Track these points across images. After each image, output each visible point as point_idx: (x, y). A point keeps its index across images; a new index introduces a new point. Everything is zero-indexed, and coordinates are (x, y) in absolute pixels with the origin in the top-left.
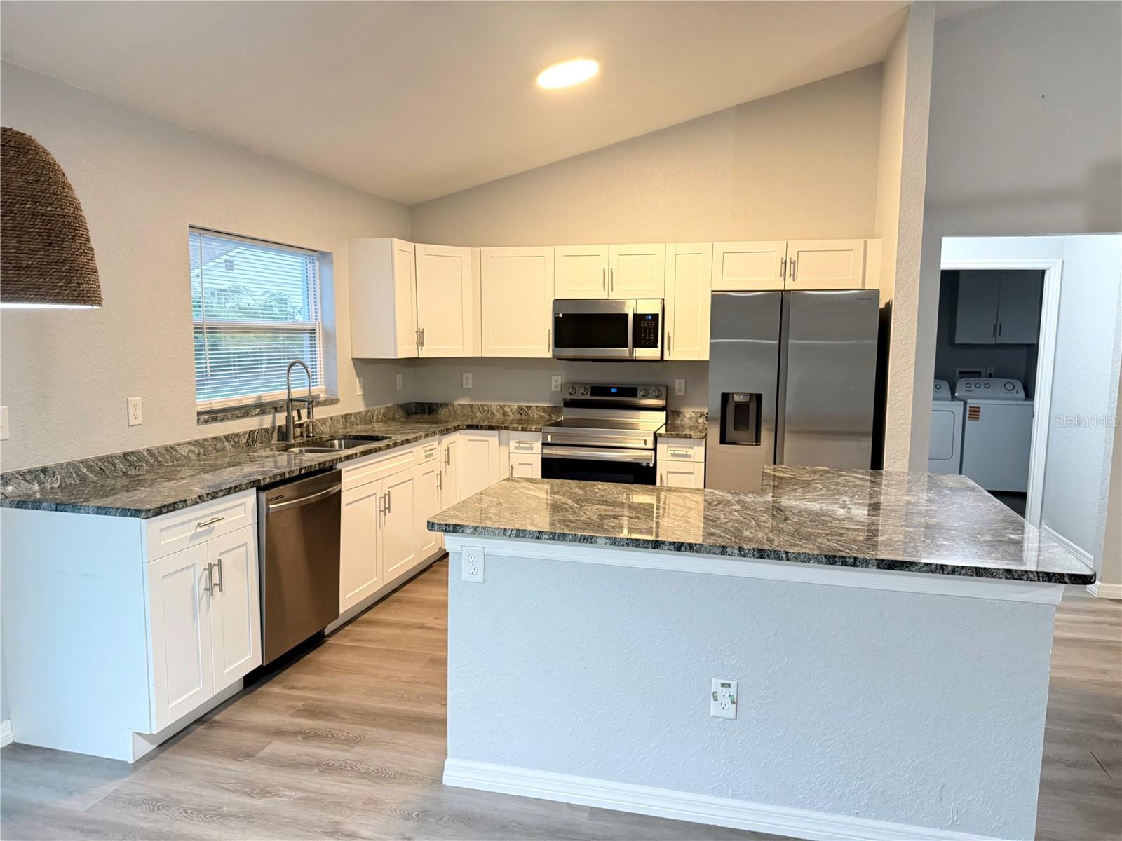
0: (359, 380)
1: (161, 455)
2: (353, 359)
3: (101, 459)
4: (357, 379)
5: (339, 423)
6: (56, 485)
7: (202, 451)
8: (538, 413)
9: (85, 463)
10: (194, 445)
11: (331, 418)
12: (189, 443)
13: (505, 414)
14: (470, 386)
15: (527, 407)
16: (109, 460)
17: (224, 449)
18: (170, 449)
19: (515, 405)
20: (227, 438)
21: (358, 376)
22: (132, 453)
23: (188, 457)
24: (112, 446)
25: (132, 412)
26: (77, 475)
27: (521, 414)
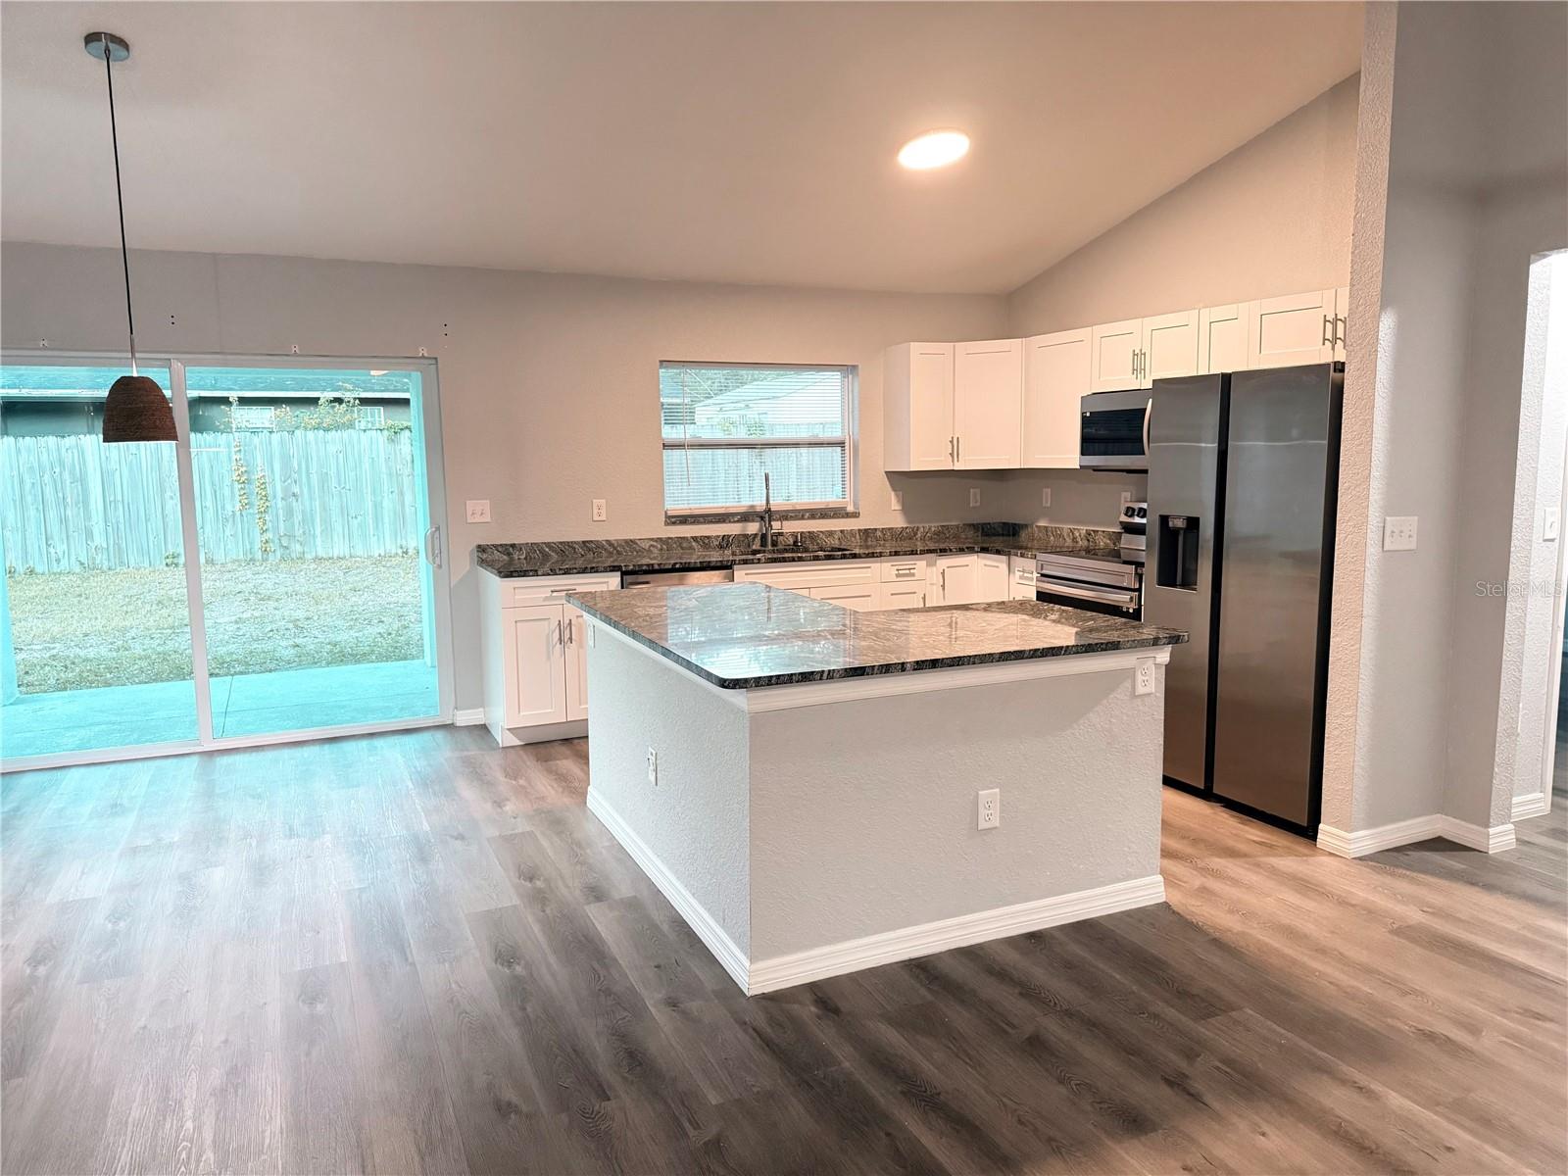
0: (897, 496)
1: (620, 545)
2: (886, 472)
3: (561, 543)
4: (893, 493)
5: (855, 537)
6: (523, 557)
7: (665, 547)
8: (1105, 540)
9: (548, 545)
10: (656, 541)
11: (842, 531)
12: (652, 539)
13: (1074, 540)
14: (1049, 505)
15: (1094, 531)
16: (571, 545)
17: (691, 548)
18: (630, 543)
19: (1084, 529)
20: (695, 539)
21: (894, 490)
22: (591, 541)
23: (649, 551)
24: (576, 535)
25: (595, 511)
26: (540, 552)
27: (1088, 540)
